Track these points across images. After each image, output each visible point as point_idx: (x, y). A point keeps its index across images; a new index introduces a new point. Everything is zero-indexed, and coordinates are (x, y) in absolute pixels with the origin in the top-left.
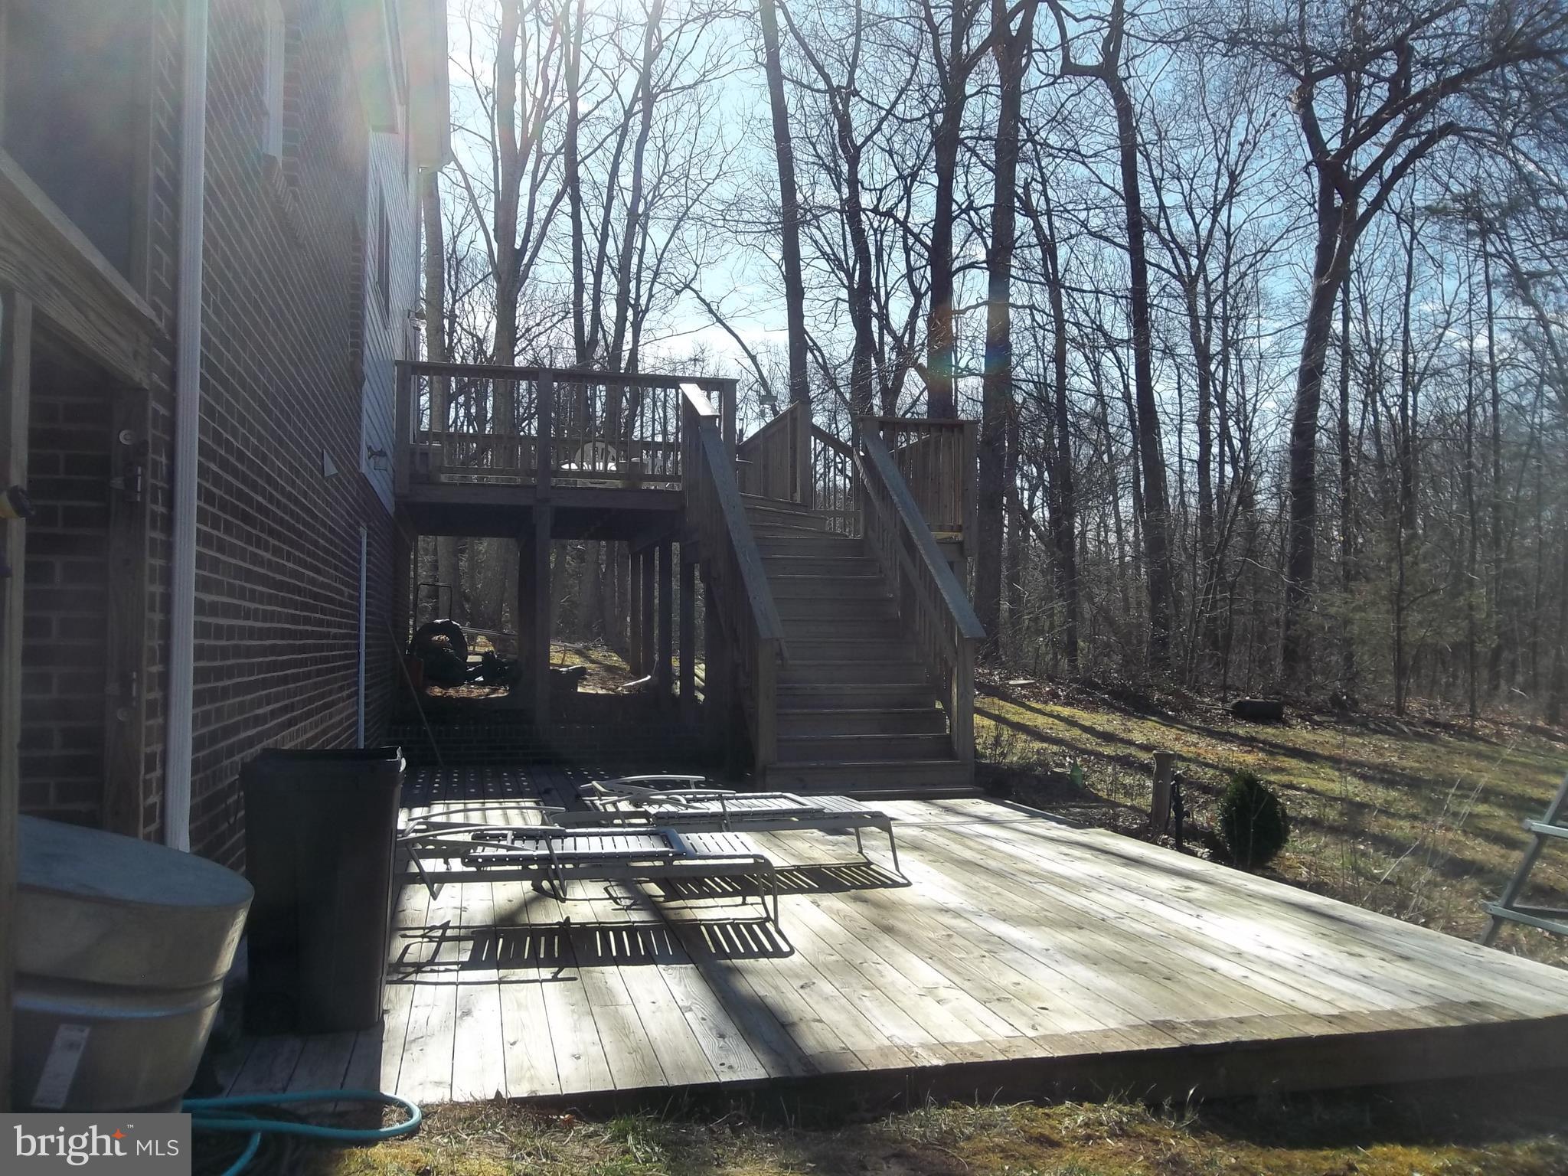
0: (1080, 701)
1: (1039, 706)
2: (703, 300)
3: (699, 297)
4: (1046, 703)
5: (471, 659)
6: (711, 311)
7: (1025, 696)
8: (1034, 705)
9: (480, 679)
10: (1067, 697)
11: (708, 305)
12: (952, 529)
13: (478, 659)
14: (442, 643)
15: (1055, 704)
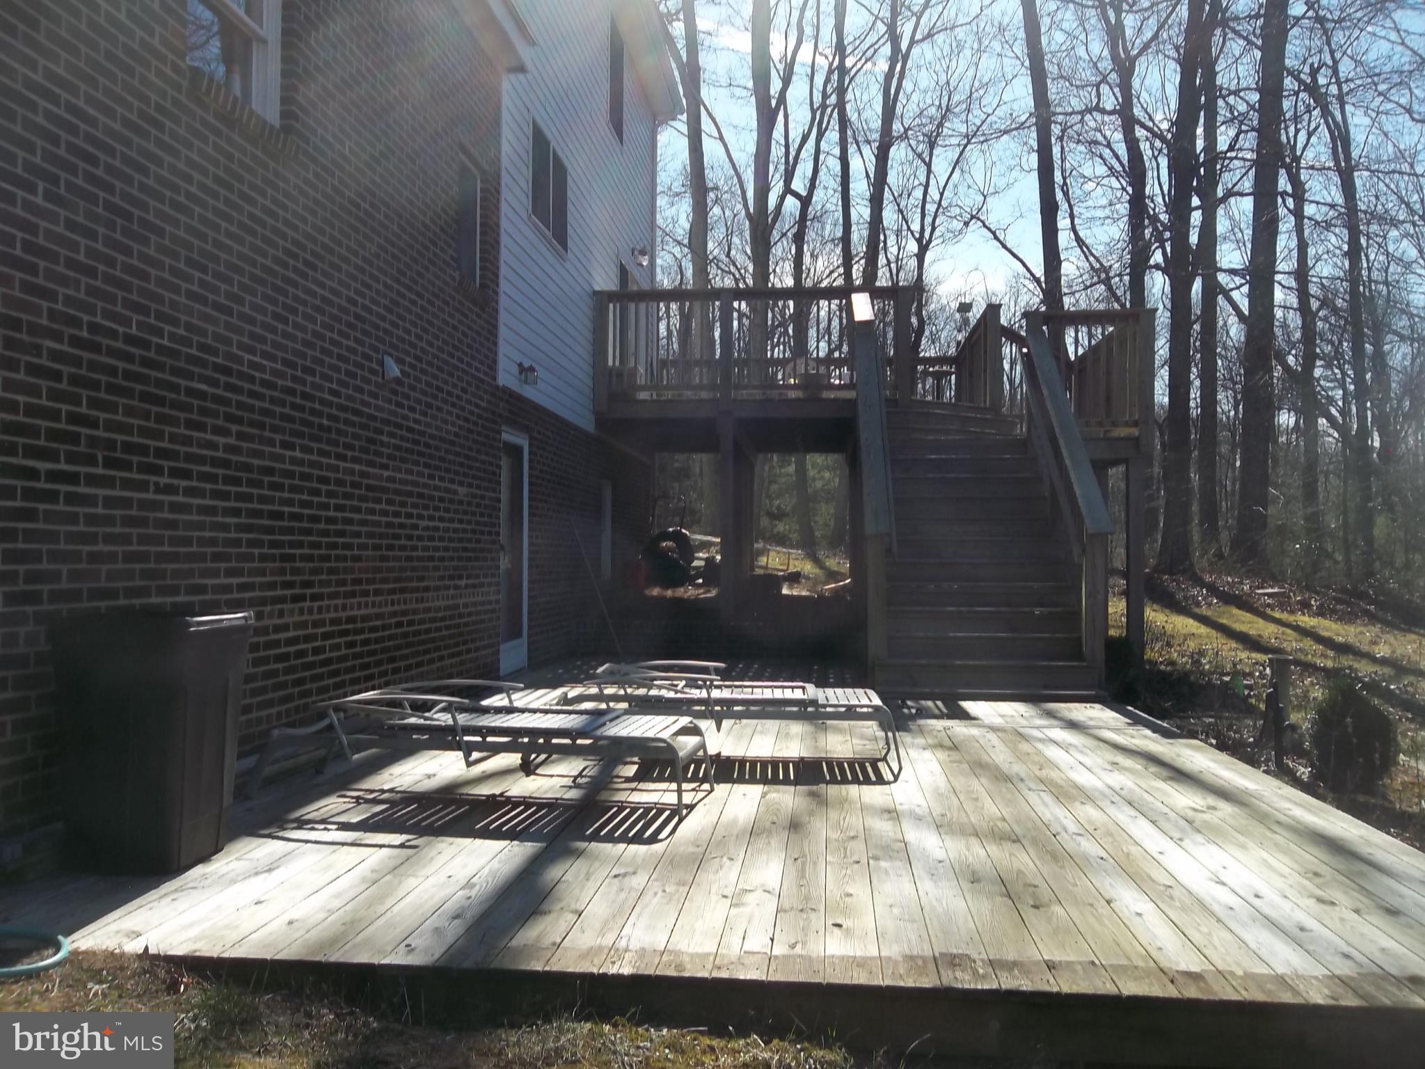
0: (1333, 612)
1: (1284, 616)
2: (989, 229)
3: (985, 226)
4: (1292, 612)
5: (696, 563)
6: (996, 238)
7: (1269, 605)
8: (1277, 615)
9: (700, 581)
10: (1321, 607)
11: (994, 233)
12: (1127, 424)
13: (702, 563)
14: (670, 549)
15: (1304, 614)
